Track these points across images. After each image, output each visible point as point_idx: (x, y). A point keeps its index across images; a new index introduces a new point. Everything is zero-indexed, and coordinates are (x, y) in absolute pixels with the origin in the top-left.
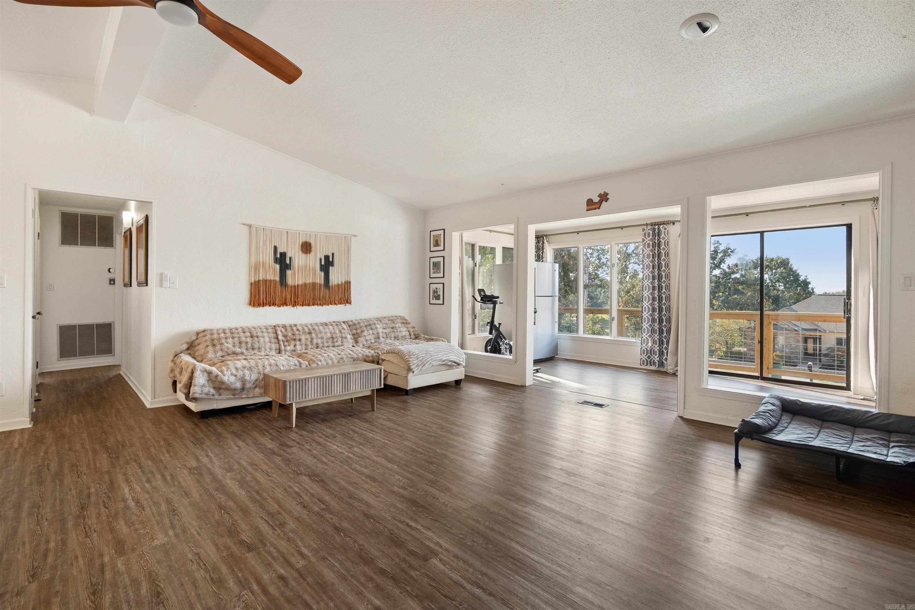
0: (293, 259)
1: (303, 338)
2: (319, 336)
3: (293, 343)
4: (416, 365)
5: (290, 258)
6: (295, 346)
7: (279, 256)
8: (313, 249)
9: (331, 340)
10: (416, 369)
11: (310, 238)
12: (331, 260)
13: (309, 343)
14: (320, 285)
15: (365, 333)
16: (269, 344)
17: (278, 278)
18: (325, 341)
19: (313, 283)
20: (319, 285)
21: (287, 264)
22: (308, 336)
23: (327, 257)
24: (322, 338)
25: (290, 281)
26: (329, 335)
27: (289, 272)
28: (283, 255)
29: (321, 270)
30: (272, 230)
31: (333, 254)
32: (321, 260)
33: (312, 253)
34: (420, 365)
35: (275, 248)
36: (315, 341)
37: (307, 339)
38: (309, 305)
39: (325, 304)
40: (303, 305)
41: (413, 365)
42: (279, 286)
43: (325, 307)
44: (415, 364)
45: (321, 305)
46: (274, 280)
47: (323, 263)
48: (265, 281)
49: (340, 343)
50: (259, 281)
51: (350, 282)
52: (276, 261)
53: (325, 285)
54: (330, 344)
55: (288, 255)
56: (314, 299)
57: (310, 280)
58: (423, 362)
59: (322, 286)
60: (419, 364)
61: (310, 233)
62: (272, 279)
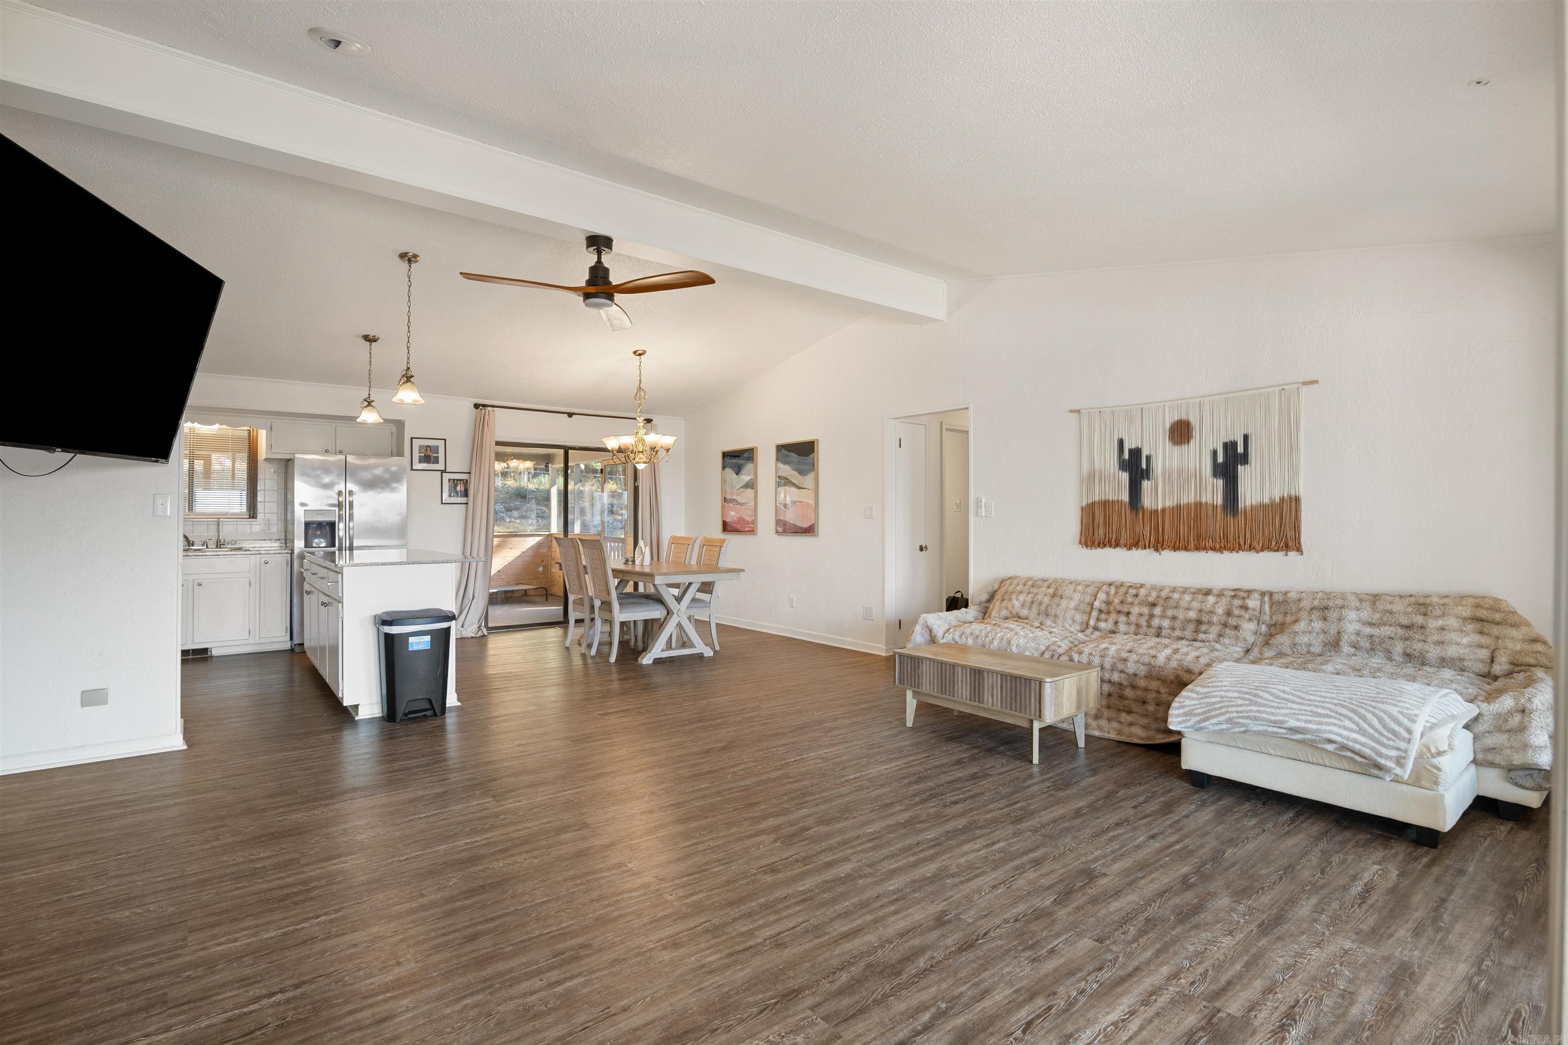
0: (1153, 461)
1: (1135, 610)
2: (1170, 613)
3: (1113, 616)
4: (1186, 709)
5: (1148, 458)
6: (1116, 623)
7: (1126, 456)
8: (1196, 433)
9: (1191, 627)
10: (1180, 719)
11: (1187, 413)
12: (1240, 449)
13: (1144, 624)
14: (1215, 507)
15: (1302, 626)
16: (1073, 612)
17: (1125, 497)
18: (1177, 624)
19: (1196, 504)
20: (1211, 509)
21: (1142, 469)
22: (1145, 610)
23: (1230, 447)
24: (1174, 618)
25: (1147, 501)
26: (1192, 615)
27: (1146, 484)
28: (1136, 453)
29: (1215, 475)
30: (1113, 412)
31: (1246, 438)
32: (1215, 453)
33: (1192, 442)
34: (1195, 715)
35: (1121, 443)
36: (1156, 622)
37: (1141, 615)
38: (1186, 549)
39: (1225, 548)
40: (1175, 548)
41: (1178, 708)
42: (1128, 511)
43: (1226, 555)
44: (1183, 707)
45: (1213, 549)
46: (1118, 501)
47: (1220, 459)
48: (1105, 504)
49: (1211, 637)
50: (1093, 504)
51: (1297, 500)
52: (1124, 465)
53: (1225, 507)
54: (1188, 634)
55: (1145, 453)
56: (1198, 537)
57: (1189, 498)
58: (1210, 711)
59: (1219, 510)
60: (1196, 711)
61: (1186, 401)
62: (1116, 498)
